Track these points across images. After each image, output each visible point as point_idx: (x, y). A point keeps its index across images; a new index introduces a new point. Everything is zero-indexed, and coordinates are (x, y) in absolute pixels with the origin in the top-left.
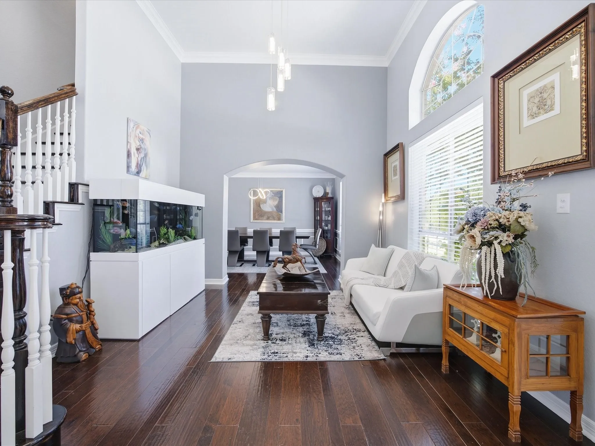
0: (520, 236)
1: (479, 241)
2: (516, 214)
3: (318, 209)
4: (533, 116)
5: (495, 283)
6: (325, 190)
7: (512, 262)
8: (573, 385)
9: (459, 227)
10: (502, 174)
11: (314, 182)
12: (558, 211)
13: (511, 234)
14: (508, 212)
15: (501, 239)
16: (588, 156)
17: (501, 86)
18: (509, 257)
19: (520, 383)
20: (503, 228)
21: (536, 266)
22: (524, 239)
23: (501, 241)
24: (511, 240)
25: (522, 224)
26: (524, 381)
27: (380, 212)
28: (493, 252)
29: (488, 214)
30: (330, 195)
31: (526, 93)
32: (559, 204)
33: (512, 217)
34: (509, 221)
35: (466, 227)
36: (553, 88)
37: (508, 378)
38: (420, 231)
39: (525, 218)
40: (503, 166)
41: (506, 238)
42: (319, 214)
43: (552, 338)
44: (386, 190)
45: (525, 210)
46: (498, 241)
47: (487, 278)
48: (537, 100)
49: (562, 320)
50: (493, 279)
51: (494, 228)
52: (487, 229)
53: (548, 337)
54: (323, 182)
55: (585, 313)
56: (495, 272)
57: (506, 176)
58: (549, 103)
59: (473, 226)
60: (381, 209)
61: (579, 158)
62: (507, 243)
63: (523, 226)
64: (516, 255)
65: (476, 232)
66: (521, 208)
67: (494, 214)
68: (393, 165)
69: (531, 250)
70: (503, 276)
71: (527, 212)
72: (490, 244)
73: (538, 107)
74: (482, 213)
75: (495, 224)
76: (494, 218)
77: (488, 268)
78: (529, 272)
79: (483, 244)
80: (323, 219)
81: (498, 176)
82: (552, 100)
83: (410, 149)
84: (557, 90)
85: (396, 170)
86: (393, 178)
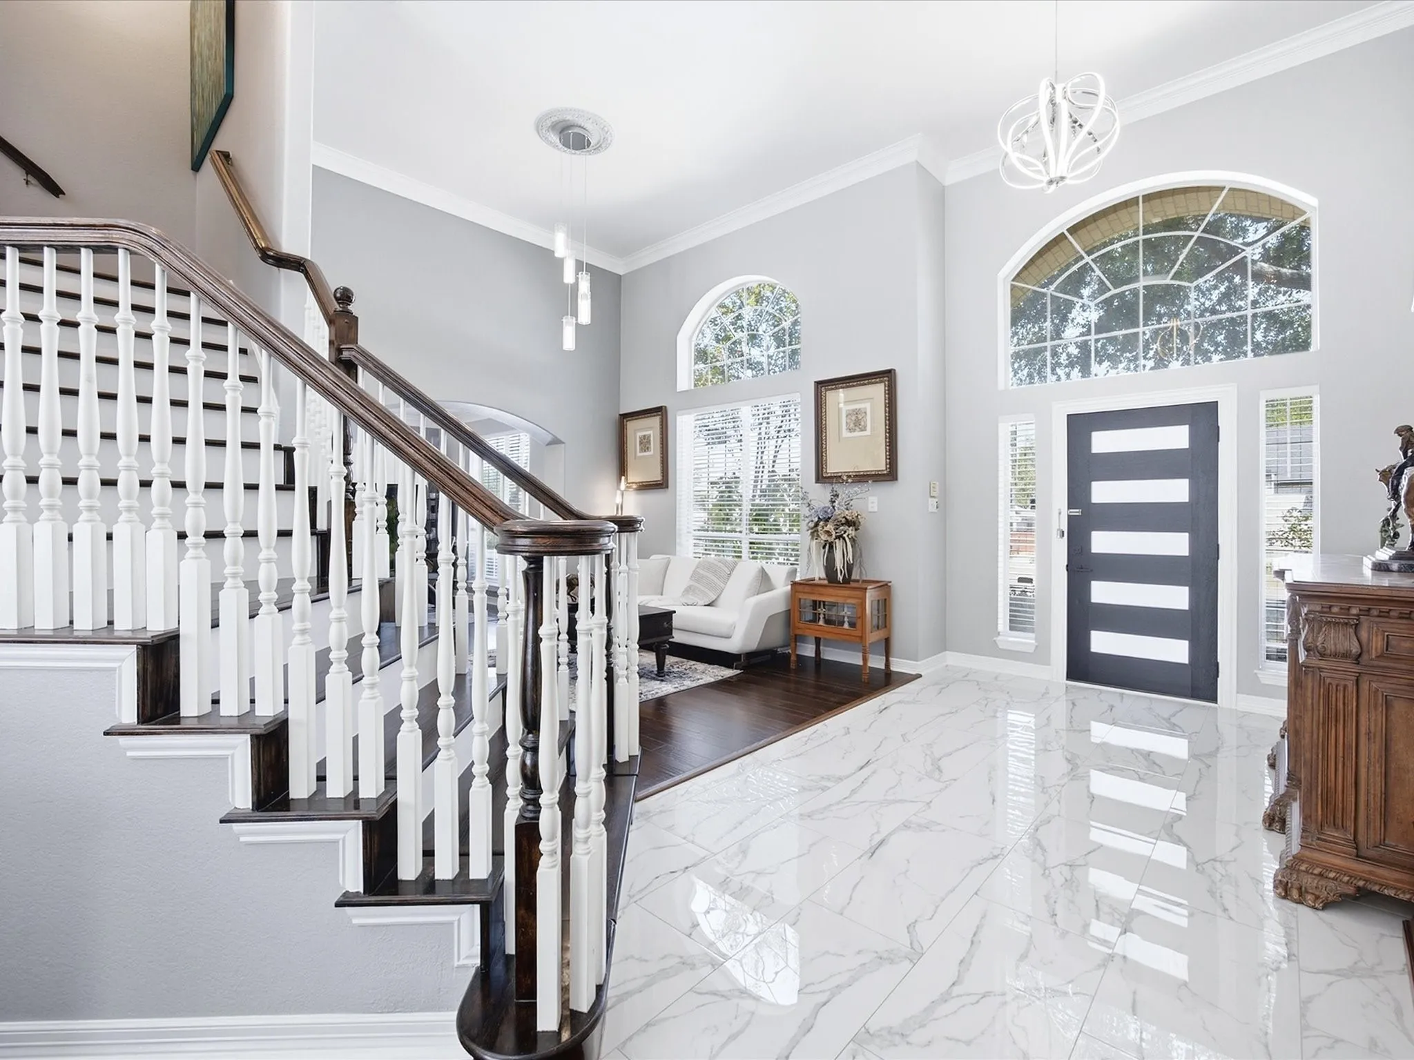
4: (850, 430)
8: (885, 636)
10: (826, 475)
12: (870, 510)
15: (848, 532)
16: (887, 472)
17: (823, 391)
20: (849, 523)
23: (849, 534)
27: (617, 506)
31: (845, 408)
32: (870, 505)
33: (854, 515)
34: (853, 518)
35: (818, 523)
36: (865, 413)
37: (862, 636)
40: (825, 467)
44: (622, 470)
46: (847, 534)
48: (854, 418)
49: (880, 588)
51: (842, 524)
55: (891, 582)
57: (829, 478)
58: (862, 424)
59: (827, 520)
60: (618, 500)
61: (882, 472)
67: (841, 512)
68: (640, 434)
73: (854, 424)
74: (829, 511)
75: (842, 521)
76: (841, 516)
81: (821, 477)
82: (865, 422)
83: (679, 418)
84: (868, 417)
85: (649, 442)
86: (639, 454)
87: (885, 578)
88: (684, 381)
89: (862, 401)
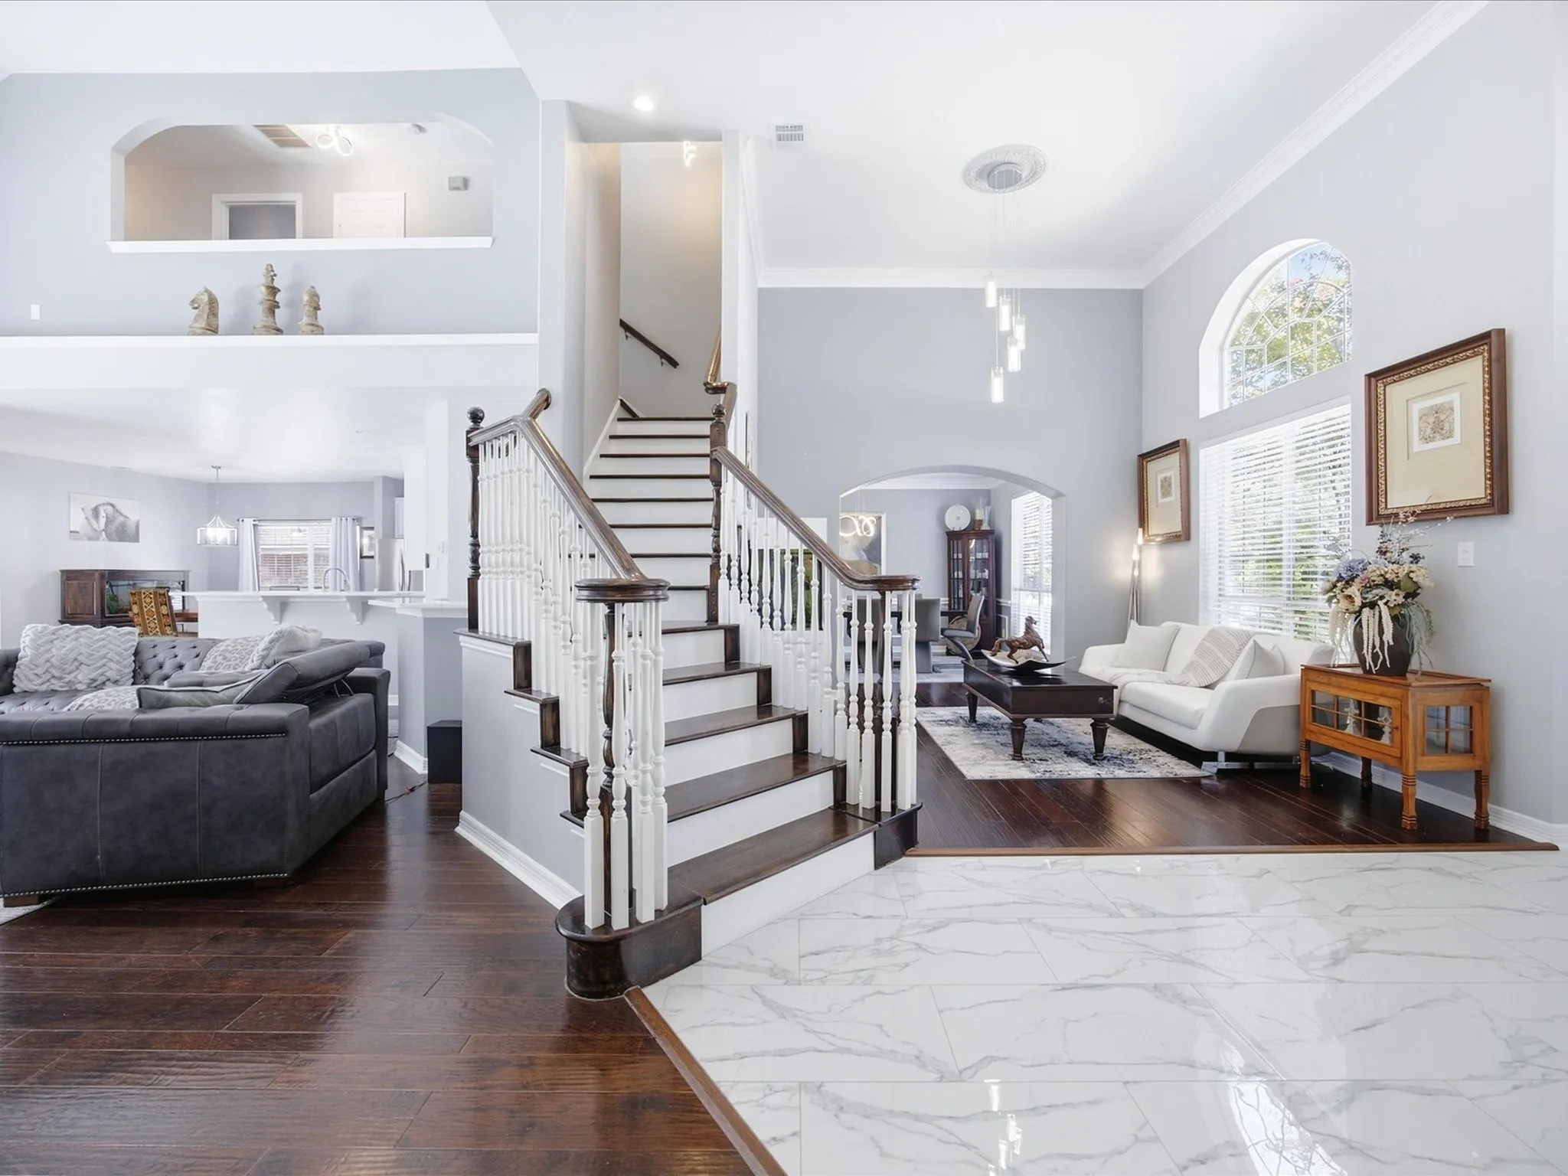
0: (1412, 594)
1: (1358, 601)
2: (1406, 568)
3: (960, 556)
4: (1427, 439)
5: (1380, 653)
6: (973, 514)
7: (1402, 627)
8: (1476, 764)
9: (1328, 586)
10: (1382, 512)
11: (948, 499)
12: (1460, 564)
13: (1400, 592)
14: (1396, 566)
15: (1387, 598)
16: (1492, 500)
17: (1380, 390)
18: (1398, 621)
19: (1415, 761)
20: (1389, 585)
21: (1432, 634)
22: (1415, 599)
23: (1388, 601)
24: (1400, 600)
25: (1414, 580)
26: (1419, 758)
27: (1134, 562)
28: (1377, 614)
29: (1370, 568)
30: (985, 527)
31: (1416, 408)
32: (1461, 555)
33: (1402, 573)
34: (1398, 577)
35: (1339, 585)
36: (1452, 409)
37: (1401, 758)
38: (1220, 595)
39: (1418, 573)
40: (1384, 500)
41: (1395, 597)
42: (960, 567)
43: (1453, 710)
44: (1143, 521)
45: (1417, 563)
46: (1385, 601)
47: (1370, 647)
48: (1431, 420)
49: (1464, 688)
50: (1377, 649)
51: (1377, 586)
52: (1369, 587)
53: (1447, 708)
54: (968, 499)
55: (1490, 681)
56: (1381, 639)
57: (1388, 516)
58: (1447, 427)
59: (1349, 582)
60: (1135, 556)
61: (1483, 501)
62: (1396, 603)
63: (1416, 583)
64: (1408, 619)
65: (1354, 590)
66: (1411, 559)
67: (1378, 568)
68: (1161, 477)
69: (1425, 614)
70: (1392, 643)
71: (1419, 564)
72: (1372, 605)
73: (1432, 429)
74: (1361, 566)
75: (1380, 580)
76: (1378, 572)
77: (1371, 634)
78: (1424, 640)
79: (1364, 605)
80: (972, 576)
81: (1376, 514)
82: (1452, 424)
83: (1202, 452)
84: (1457, 415)
85: (1170, 485)
86: (1161, 500)
87: (1480, 674)
88: (1209, 403)
89: (1449, 389)
